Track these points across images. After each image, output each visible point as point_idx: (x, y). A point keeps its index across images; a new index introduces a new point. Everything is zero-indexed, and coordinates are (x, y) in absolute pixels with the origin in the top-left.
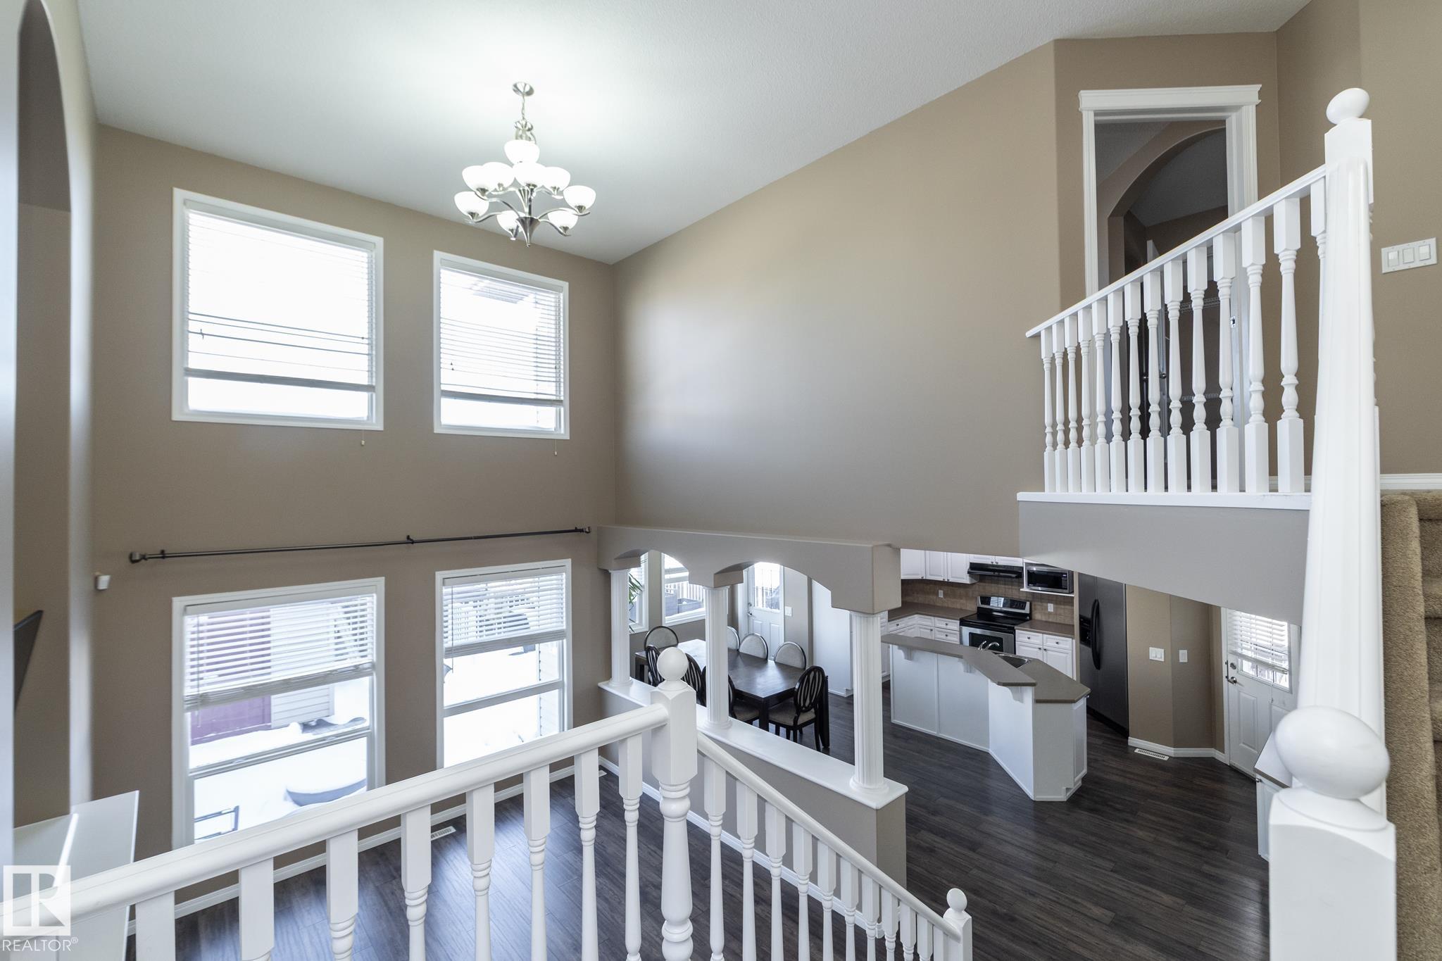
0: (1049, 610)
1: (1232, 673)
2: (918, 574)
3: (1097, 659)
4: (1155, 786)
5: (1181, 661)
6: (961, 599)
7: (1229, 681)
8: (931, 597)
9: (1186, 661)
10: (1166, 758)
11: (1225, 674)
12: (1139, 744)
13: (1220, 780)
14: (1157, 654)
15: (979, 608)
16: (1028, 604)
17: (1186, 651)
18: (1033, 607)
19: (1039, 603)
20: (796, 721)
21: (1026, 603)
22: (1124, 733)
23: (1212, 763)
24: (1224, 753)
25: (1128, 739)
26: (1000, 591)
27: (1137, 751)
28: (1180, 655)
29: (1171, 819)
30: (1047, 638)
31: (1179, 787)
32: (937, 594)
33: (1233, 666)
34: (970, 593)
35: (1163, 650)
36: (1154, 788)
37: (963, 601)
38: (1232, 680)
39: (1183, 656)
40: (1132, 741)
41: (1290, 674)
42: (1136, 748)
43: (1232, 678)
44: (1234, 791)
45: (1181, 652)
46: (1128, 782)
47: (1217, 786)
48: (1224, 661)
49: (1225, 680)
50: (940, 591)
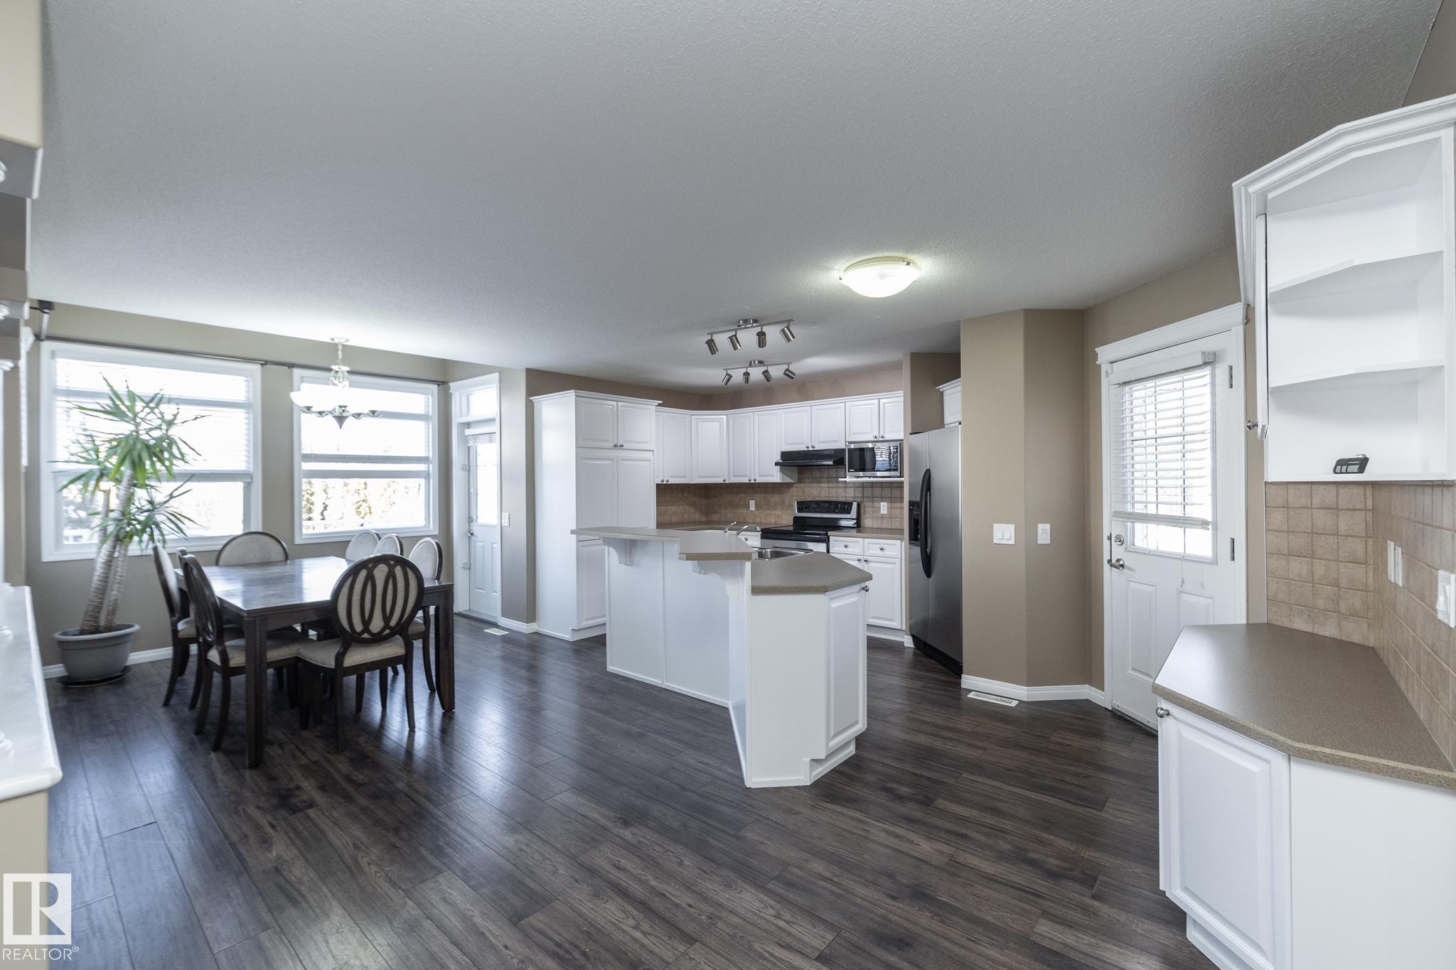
0: (882, 512)
1: (1118, 553)
2: (719, 477)
3: (928, 564)
4: (984, 749)
5: (1040, 542)
6: (776, 509)
7: (1112, 565)
8: (741, 511)
9: (1048, 542)
10: (1014, 704)
11: (1106, 557)
12: (977, 685)
13: (1097, 734)
14: (1004, 534)
15: (796, 519)
16: (855, 505)
17: (1048, 526)
18: (862, 510)
19: (870, 504)
20: (340, 658)
21: (852, 503)
22: (955, 668)
23: (1085, 709)
24: (1103, 690)
25: (961, 678)
26: (823, 493)
27: (971, 695)
28: (1040, 532)
29: (995, 811)
30: (870, 543)
31: (1024, 748)
32: (748, 506)
33: (1121, 541)
34: (787, 501)
35: (1013, 526)
36: (981, 752)
37: (778, 512)
38: (1117, 564)
39: (1044, 533)
40: (968, 681)
41: (1215, 529)
42: (970, 691)
43: (1118, 560)
44: (1117, 751)
45: (1041, 526)
46: (939, 744)
47: (1088, 743)
48: (1106, 535)
49: (1106, 566)
50: (751, 501)
